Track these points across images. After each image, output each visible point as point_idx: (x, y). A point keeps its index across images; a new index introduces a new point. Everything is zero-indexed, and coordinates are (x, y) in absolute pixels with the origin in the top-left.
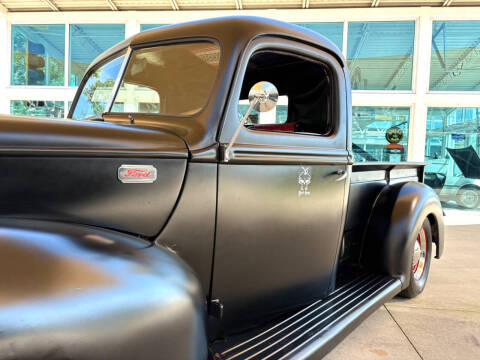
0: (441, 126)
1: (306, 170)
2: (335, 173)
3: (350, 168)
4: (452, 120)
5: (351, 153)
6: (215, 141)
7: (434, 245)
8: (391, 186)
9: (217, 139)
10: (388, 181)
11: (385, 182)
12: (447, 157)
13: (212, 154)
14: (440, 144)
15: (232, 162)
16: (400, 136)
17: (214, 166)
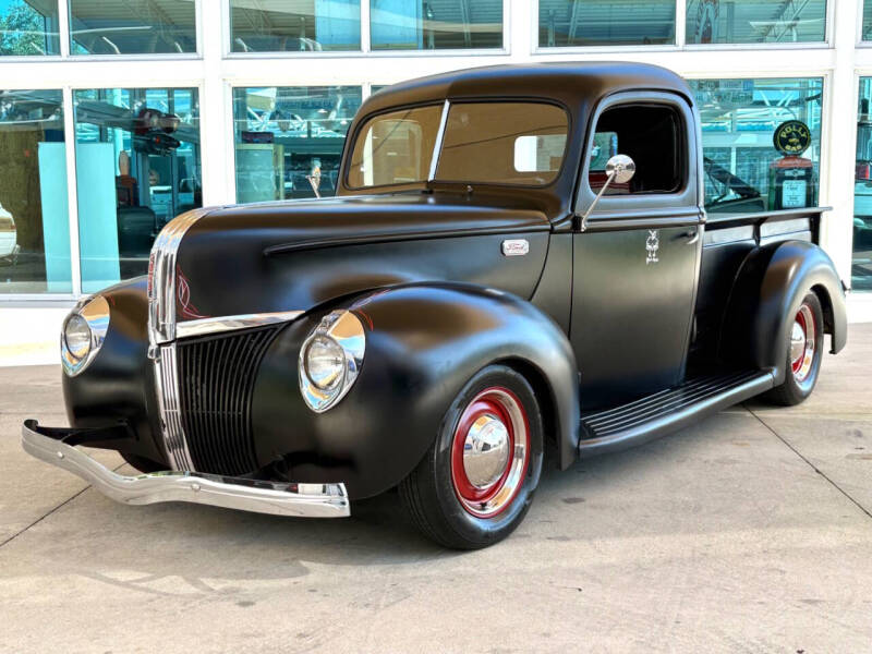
1: (653, 234)
2: (685, 235)
3: (702, 227)
5: (703, 210)
6: (570, 212)
7: (827, 338)
8: (762, 248)
9: (573, 209)
10: (758, 241)
11: (753, 242)
13: (567, 224)
15: (589, 231)
16: (805, 141)
17: (570, 235)
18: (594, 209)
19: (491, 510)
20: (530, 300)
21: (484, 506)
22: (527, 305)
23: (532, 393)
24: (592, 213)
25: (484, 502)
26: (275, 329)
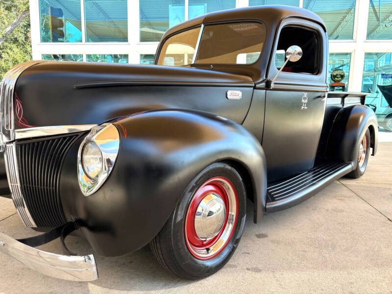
0: (373, 68)
1: (306, 94)
2: (320, 97)
3: (327, 94)
4: (382, 63)
5: (328, 85)
7: (371, 149)
8: (345, 108)
9: (266, 77)
10: (343, 105)
12: (377, 92)
13: (263, 84)
14: (371, 83)
15: (274, 89)
16: (342, 76)
17: (265, 91)
18: (277, 78)
19: (212, 253)
20: (242, 124)
21: (208, 250)
22: (240, 127)
23: (241, 179)
24: (276, 80)
25: (207, 247)
26: (77, 136)
